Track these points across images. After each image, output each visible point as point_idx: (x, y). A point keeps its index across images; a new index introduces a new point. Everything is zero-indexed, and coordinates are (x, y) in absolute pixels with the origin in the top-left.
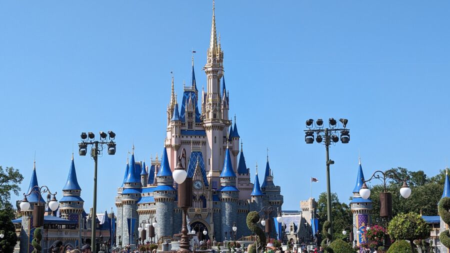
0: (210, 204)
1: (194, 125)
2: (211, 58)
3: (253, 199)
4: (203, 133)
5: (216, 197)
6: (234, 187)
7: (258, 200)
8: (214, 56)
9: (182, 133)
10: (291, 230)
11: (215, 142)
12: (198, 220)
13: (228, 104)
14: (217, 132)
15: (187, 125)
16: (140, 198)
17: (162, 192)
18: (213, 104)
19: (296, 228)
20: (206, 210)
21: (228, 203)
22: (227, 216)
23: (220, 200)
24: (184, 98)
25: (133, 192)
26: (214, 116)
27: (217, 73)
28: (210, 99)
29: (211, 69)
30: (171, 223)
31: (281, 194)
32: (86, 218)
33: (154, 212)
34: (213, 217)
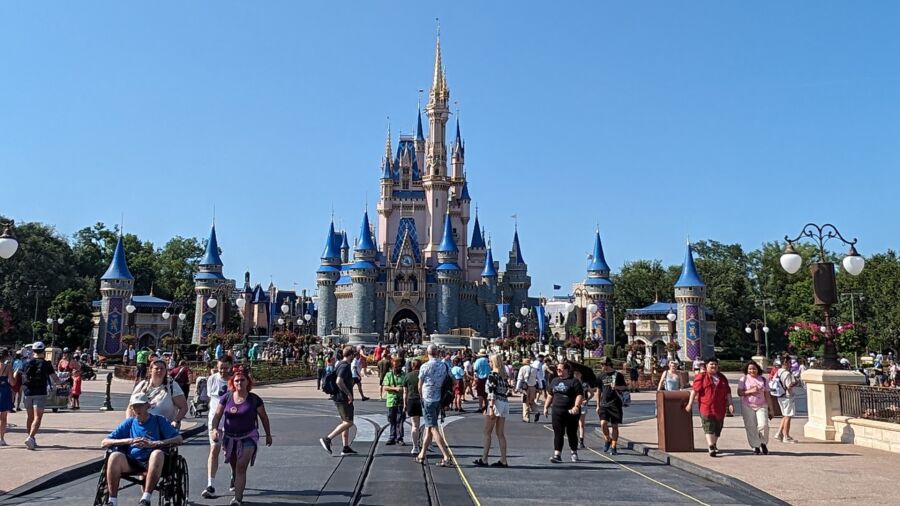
0: (422, 286)
1: (410, 184)
2: (433, 97)
3: (484, 280)
4: (422, 195)
5: (431, 277)
6: (456, 264)
7: (490, 282)
8: (438, 94)
9: (395, 194)
10: (557, 321)
11: (437, 206)
12: (406, 307)
13: (463, 157)
14: (440, 192)
15: (401, 184)
16: (339, 277)
17: (359, 269)
18: (435, 157)
19: (562, 318)
20: (416, 295)
21: (446, 284)
22: (444, 303)
23: (436, 280)
24: (400, 149)
25: (330, 269)
26: (436, 172)
27: (441, 117)
28: (432, 149)
29: (432, 111)
30: (372, 309)
31: (528, 274)
32: (295, 302)
33: (351, 295)
34: (427, 304)
